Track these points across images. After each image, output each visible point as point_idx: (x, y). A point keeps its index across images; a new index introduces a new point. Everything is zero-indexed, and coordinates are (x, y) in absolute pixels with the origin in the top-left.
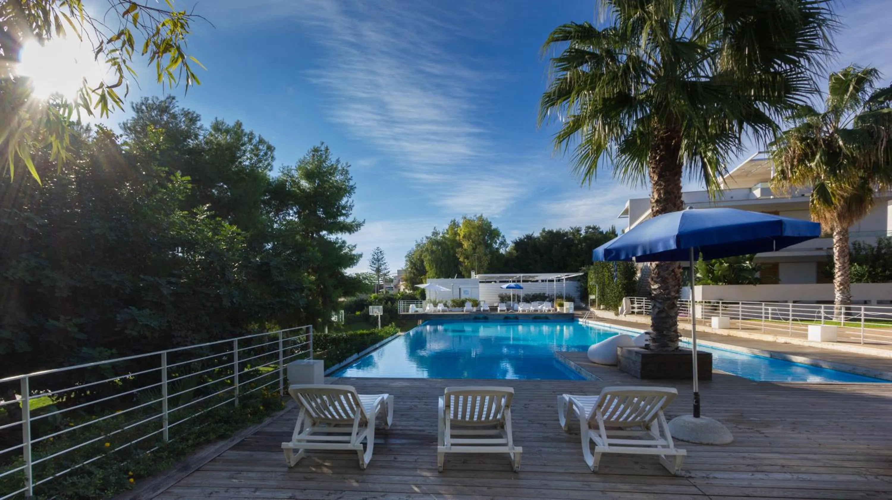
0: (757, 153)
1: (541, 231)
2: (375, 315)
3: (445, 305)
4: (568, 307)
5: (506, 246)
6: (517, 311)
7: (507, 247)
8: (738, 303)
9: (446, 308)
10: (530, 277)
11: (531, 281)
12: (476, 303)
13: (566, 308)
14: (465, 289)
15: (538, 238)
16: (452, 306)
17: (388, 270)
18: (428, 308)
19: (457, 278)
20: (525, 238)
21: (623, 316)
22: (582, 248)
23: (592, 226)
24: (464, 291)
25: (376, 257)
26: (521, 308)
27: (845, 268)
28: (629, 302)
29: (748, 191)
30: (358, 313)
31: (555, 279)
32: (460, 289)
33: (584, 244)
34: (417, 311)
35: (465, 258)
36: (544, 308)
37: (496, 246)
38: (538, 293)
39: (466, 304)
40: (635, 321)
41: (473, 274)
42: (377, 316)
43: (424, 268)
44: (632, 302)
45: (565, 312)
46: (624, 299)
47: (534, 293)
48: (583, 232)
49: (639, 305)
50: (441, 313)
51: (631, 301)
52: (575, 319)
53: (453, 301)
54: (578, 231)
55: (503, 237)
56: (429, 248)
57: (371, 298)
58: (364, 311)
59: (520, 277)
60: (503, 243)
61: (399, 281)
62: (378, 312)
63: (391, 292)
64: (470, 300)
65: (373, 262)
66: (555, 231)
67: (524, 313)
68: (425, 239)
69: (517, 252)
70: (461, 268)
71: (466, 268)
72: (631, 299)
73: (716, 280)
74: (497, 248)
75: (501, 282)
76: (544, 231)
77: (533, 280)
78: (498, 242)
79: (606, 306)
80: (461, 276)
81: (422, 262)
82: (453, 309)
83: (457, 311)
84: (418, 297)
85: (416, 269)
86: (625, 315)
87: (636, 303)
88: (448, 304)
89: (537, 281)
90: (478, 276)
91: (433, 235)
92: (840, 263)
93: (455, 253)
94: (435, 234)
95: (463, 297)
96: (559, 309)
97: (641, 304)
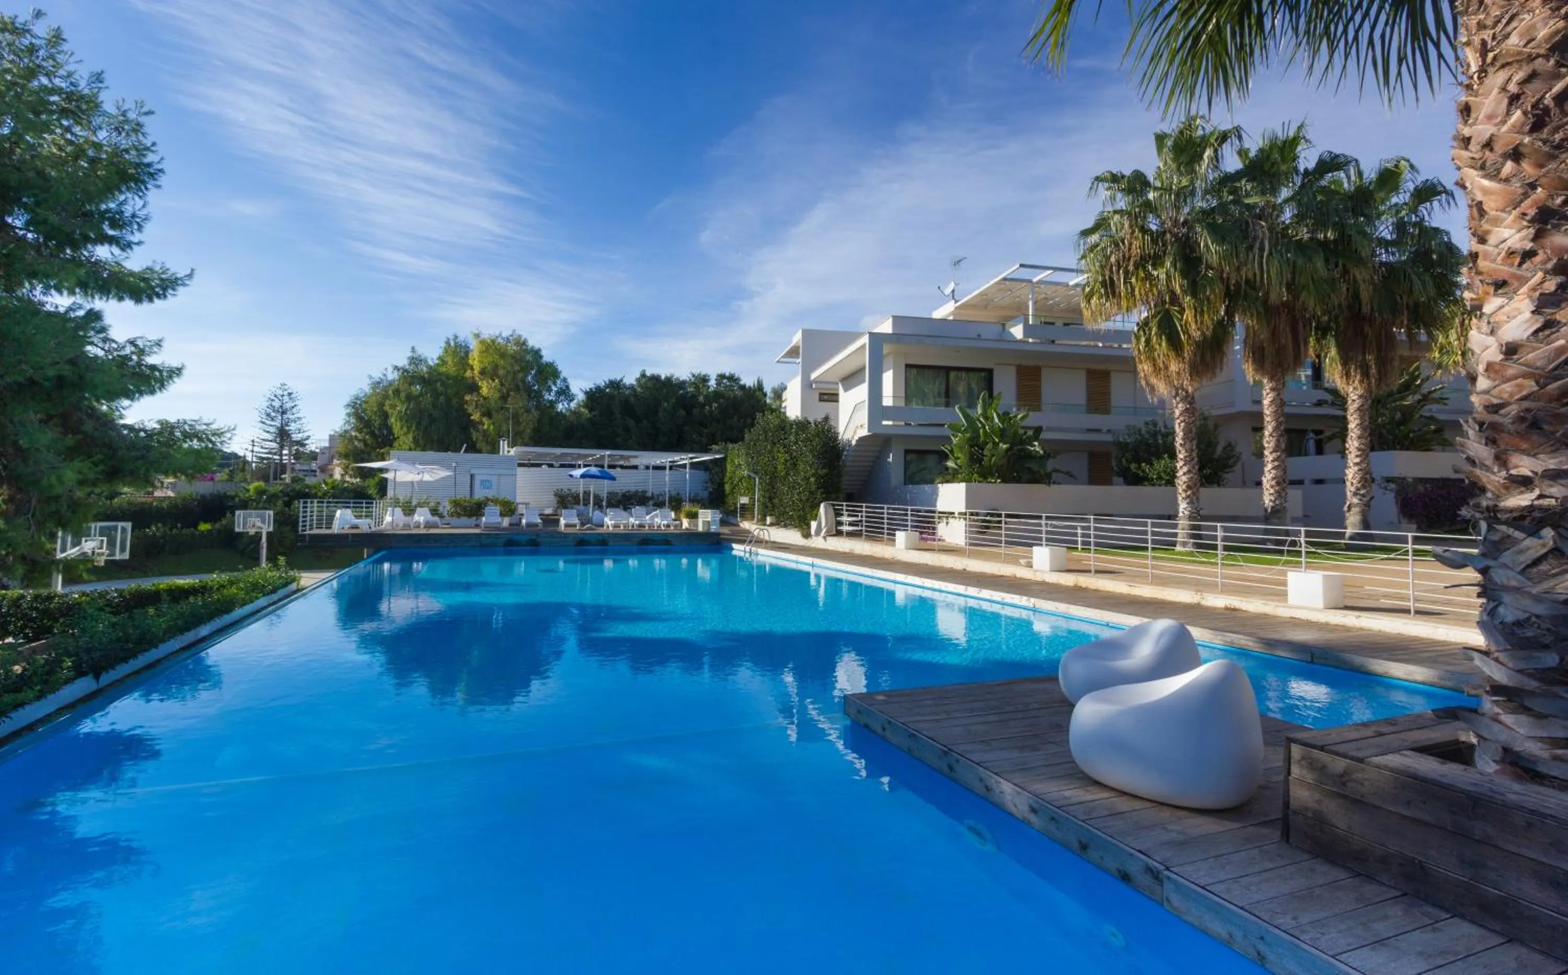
0: (1018, 266)
1: (638, 376)
2: (252, 531)
3: (434, 512)
4: (707, 518)
5: (571, 398)
6: (602, 526)
7: (571, 401)
8: (1040, 517)
9: (436, 519)
10: (622, 457)
11: (622, 467)
12: (509, 509)
13: (704, 522)
14: (485, 478)
15: (632, 387)
16: (452, 515)
17: (306, 434)
18: (388, 519)
19: (466, 451)
20: (607, 386)
21: (820, 539)
22: (711, 412)
23: (727, 374)
24: (482, 481)
25: (277, 404)
26: (611, 521)
27: (1193, 459)
28: (831, 510)
29: (1000, 328)
30: (204, 527)
31: (668, 465)
32: (472, 476)
33: (715, 405)
34: (356, 527)
35: (483, 415)
36: (658, 520)
37: (549, 397)
38: (633, 489)
39: (487, 510)
40: (847, 550)
41: (504, 445)
42: (258, 536)
43: (390, 429)
44: (838, 513)
45: (700, 529)
46: (822, 505)
47: (625, 489)
48: (712, 383)
49: (854, 519)
50: (423, 531)
51: (835, 510)
52: (726, 544)
53: (456, 503)
54: (704, 379)
55: (565, 380)
56: (401, 388)
57: (248, 491)
58: (224, 522)
59: (603, 457)
60: (565, 392)
61: (331, 459)
62: (259, 524)
63: (310, 481)
64: (495, 501)
65: (268, 415)
66: (663, 377)
67: (617, 531)
68: (390, 369)
69: (590, 411)
70: (474, 435)
71: (485, 434)
72: (834, 505)
73: (985, 474)
74: (551, 401)
75: (562, 466)
76: (643, 375)
77: (627, 464)
78: (554, 388)
79: (776, 517)
80: (473, 448)
81: (386, 416)
82: (455, 521)
83: (465, 527)
84: (372, 491)
85: (372, 434)
86: (825, 538)
87: (845, 513)
88: (441, 508)
89: (635, 467)
90: (513, 451)
91: (410, 364)
92: (1186, 451)
93: (463, 403)
94: (415, 360)
95: (479, 494)
96: (686, 523)
97: (857, 516)
